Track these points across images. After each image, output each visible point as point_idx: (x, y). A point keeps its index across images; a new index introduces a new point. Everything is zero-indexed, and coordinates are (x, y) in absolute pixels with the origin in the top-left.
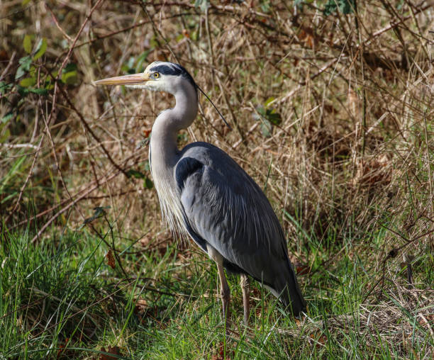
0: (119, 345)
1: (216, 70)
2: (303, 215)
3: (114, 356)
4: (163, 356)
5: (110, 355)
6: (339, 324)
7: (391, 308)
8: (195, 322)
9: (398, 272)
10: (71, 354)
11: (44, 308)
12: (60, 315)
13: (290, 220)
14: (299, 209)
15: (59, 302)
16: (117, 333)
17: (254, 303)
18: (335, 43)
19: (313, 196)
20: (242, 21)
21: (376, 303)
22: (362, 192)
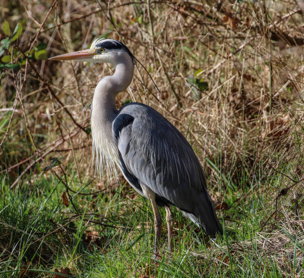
0: (70, 267)
1: (156, 48)
2: (223, 163)
3: (65, 275)
4: (102, 275)
5: (62, 275)
6: (240, 248)
7: (282, 236)
8: (129, 248)
9: (290, 207)
10: (32, 274)
11: (11, 239)
12: (22, 243)
13: (213, 167)
14: (220, 158)
15: (22, 233)
16: (68, 257)
17: (176, 233)
18: (252, 25)
19: (231, 147)
20: (176, 8)
21: (270, 232)
22: (269, 144)
